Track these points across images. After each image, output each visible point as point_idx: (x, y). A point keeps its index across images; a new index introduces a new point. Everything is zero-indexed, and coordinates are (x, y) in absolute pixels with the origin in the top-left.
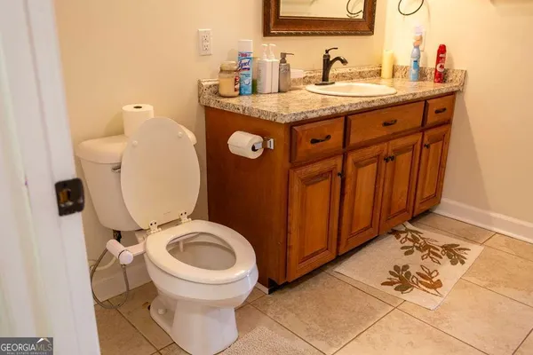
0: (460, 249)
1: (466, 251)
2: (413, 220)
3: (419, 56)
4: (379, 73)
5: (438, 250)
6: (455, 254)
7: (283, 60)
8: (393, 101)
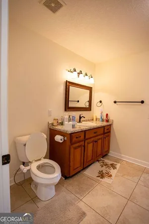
1: (116, 165)
2: (103, 157)
3: (102, 116)
4: (93, 120)
5: (110, 165)
7: (69, 117)
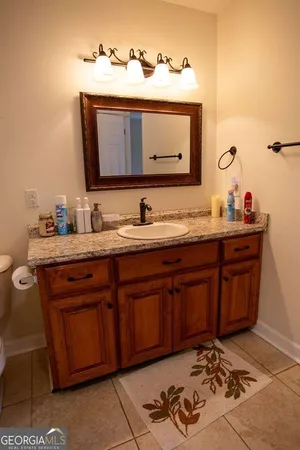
0: (246, 378)
1: (251, 383)
3: (234, 201)
5: (224, 375)
6: (238, 383)
7: (96, 209)
8: (171, 243)
